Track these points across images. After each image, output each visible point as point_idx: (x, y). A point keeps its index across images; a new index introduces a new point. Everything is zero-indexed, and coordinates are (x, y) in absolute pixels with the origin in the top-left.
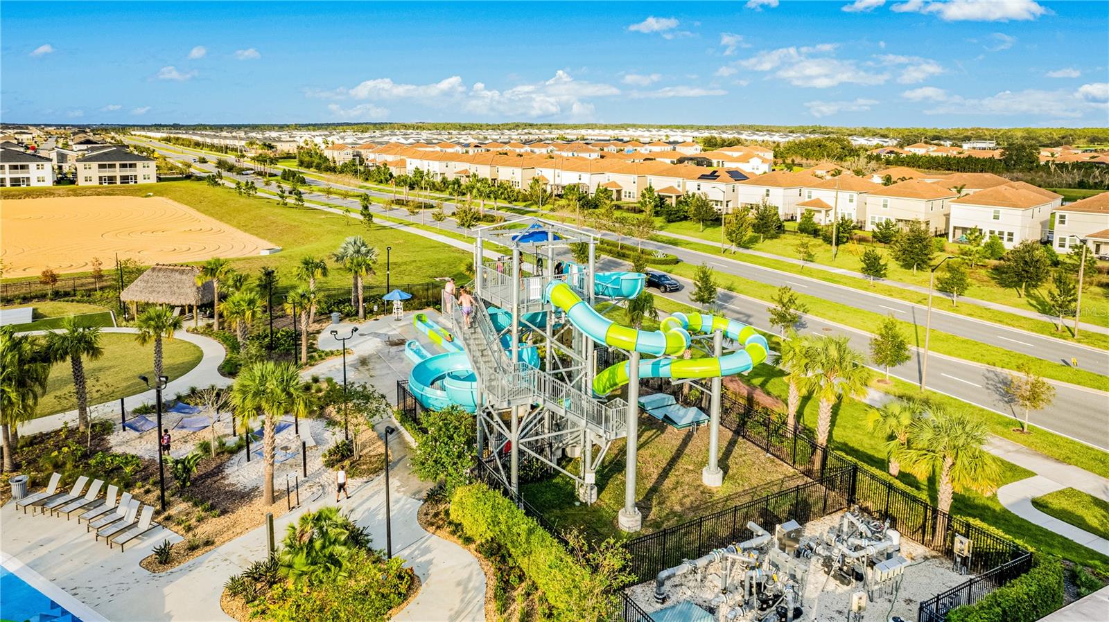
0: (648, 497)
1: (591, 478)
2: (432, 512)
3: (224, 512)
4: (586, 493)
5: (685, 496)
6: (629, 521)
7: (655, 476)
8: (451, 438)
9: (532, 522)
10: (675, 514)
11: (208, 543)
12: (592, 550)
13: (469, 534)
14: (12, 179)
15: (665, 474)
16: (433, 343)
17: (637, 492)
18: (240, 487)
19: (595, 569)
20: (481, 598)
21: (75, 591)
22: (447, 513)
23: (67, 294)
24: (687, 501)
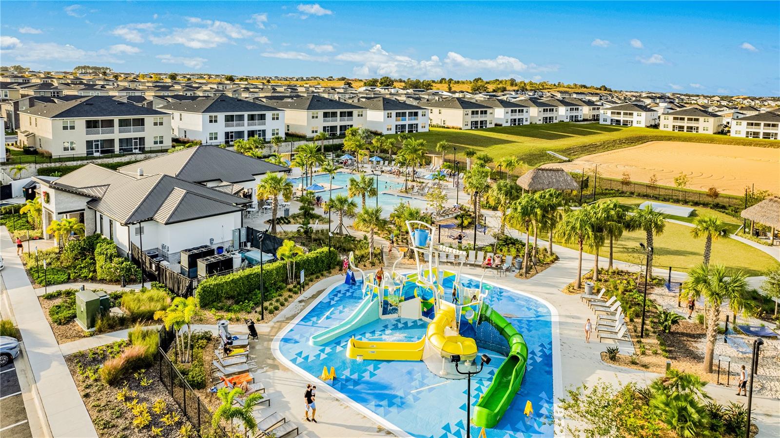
3: (673, 358)
11: (645, 366)
14: (764, 134)
21: (563, 344)
23: (724, 207)
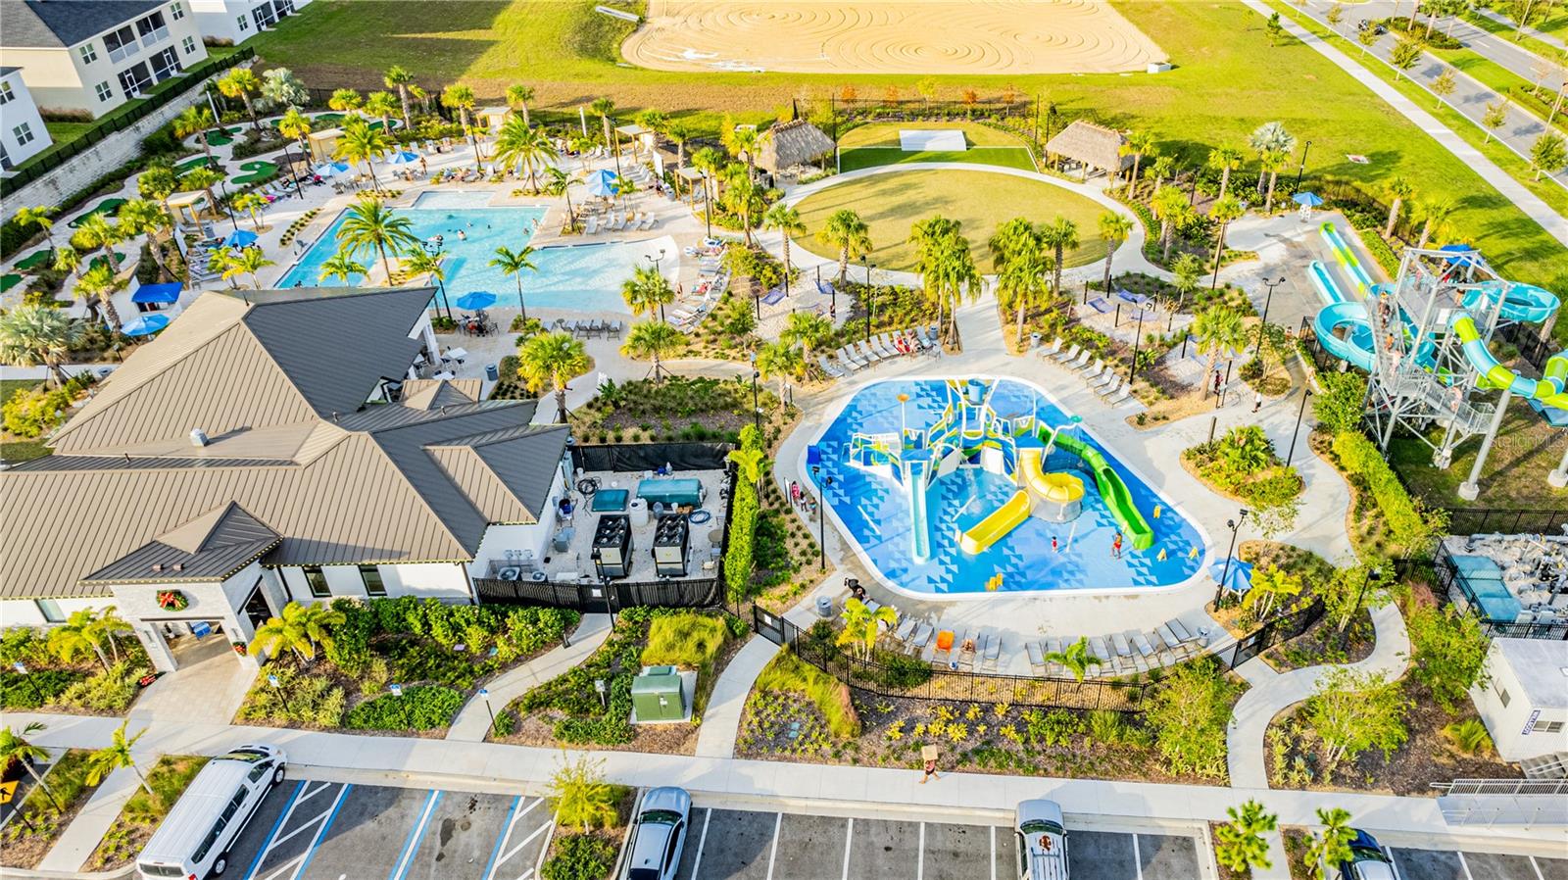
0: (1492, 478)
1: (1447, 453)
2: (1319, 439)
3: (1172, 397)
4: (1442, 458)
5: (1526, 487)
6: (1468, 492)
7: (1507, 462)
8: (1348, 399)
9: (1393, 475)
10: (1508, 496)
11: (1165, 418)
12: (1427, 511)
13: (1343, 464)
15: (1517, 463)
16: (1335, 263)
17: (1484, 470)
18: (1178, 380)
19: (1426, 522)
20: (1344, 510)
22: (1330, 443)
24: (1525, 492)
